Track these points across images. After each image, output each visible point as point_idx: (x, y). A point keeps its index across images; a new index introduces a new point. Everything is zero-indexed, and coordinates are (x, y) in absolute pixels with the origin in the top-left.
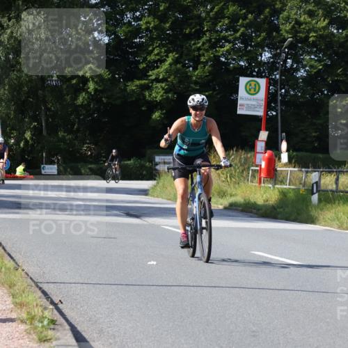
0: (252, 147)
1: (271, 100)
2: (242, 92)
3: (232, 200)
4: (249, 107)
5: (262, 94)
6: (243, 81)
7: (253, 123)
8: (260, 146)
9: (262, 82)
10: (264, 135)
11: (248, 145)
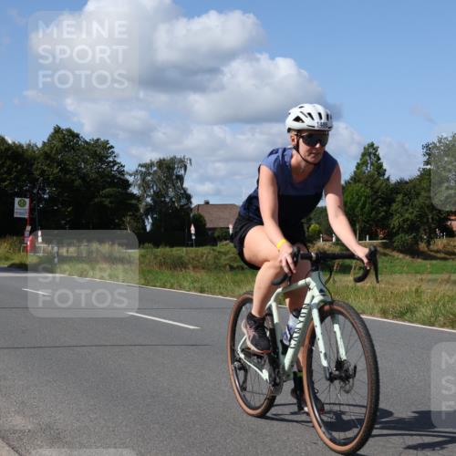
0: (23, 234)
1: (32, 210)
2: (16, 206)
3: (12, 262)
4: (21, 213)
5: (27, 207)
6: (17, 200)
7: (22, 222)
8: (27, 233)
9: (27, 200)
10: (29, 228)
11: (20, 233)
